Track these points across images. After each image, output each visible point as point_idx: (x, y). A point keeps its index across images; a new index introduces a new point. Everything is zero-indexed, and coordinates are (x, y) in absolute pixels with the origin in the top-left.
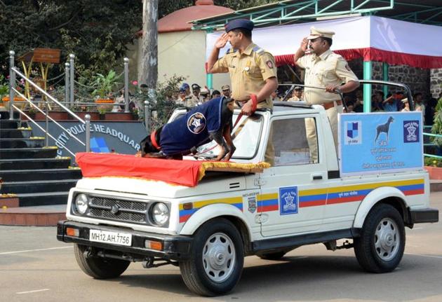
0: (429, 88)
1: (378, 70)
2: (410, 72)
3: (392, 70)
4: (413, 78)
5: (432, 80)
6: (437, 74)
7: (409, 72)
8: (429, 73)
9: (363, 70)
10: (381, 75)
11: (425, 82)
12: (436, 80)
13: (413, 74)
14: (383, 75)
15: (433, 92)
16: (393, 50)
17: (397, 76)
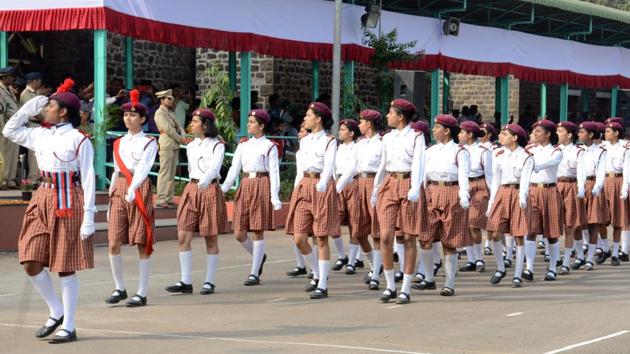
0: (194, 77)
1: (118, 45)
2: (167, 51)
3: (139, 46)
4: (171, 60)
5: (198, 64)
6: (206, 54)
7: (164, 49)
8: (194, 52)
9: (93, 43)
10: (122, 52)
11: (188, 68)
12: (205, 64)
13: (170, 53)
14: (126, 53)
15: (200, 82)
16: (136, 15)
17: (146, 55)
